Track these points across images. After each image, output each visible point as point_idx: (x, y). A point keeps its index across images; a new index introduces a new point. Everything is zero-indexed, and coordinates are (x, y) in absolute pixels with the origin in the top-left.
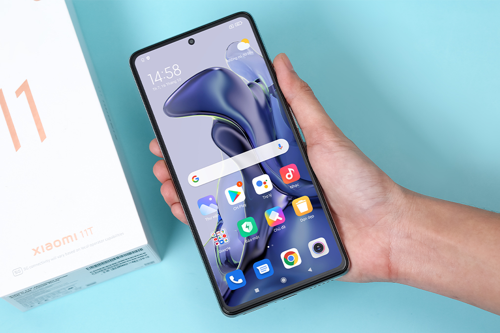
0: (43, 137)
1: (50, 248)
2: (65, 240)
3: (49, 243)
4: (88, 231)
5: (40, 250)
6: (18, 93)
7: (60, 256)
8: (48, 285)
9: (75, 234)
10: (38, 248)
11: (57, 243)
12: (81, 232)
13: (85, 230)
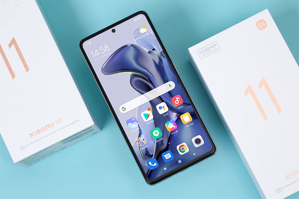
0: (27, 69)
1: (39, 132)
2: (47, 127)
3: (38, 130)
4: (60, 120)
5: (34, 134)
6: (10, 45)
7: (46, 136)
8: (40, 153)
9: (52, 123)
10: (32, 133)
11: (43, 129)
12: (56, 121)
13: (58, 120)
